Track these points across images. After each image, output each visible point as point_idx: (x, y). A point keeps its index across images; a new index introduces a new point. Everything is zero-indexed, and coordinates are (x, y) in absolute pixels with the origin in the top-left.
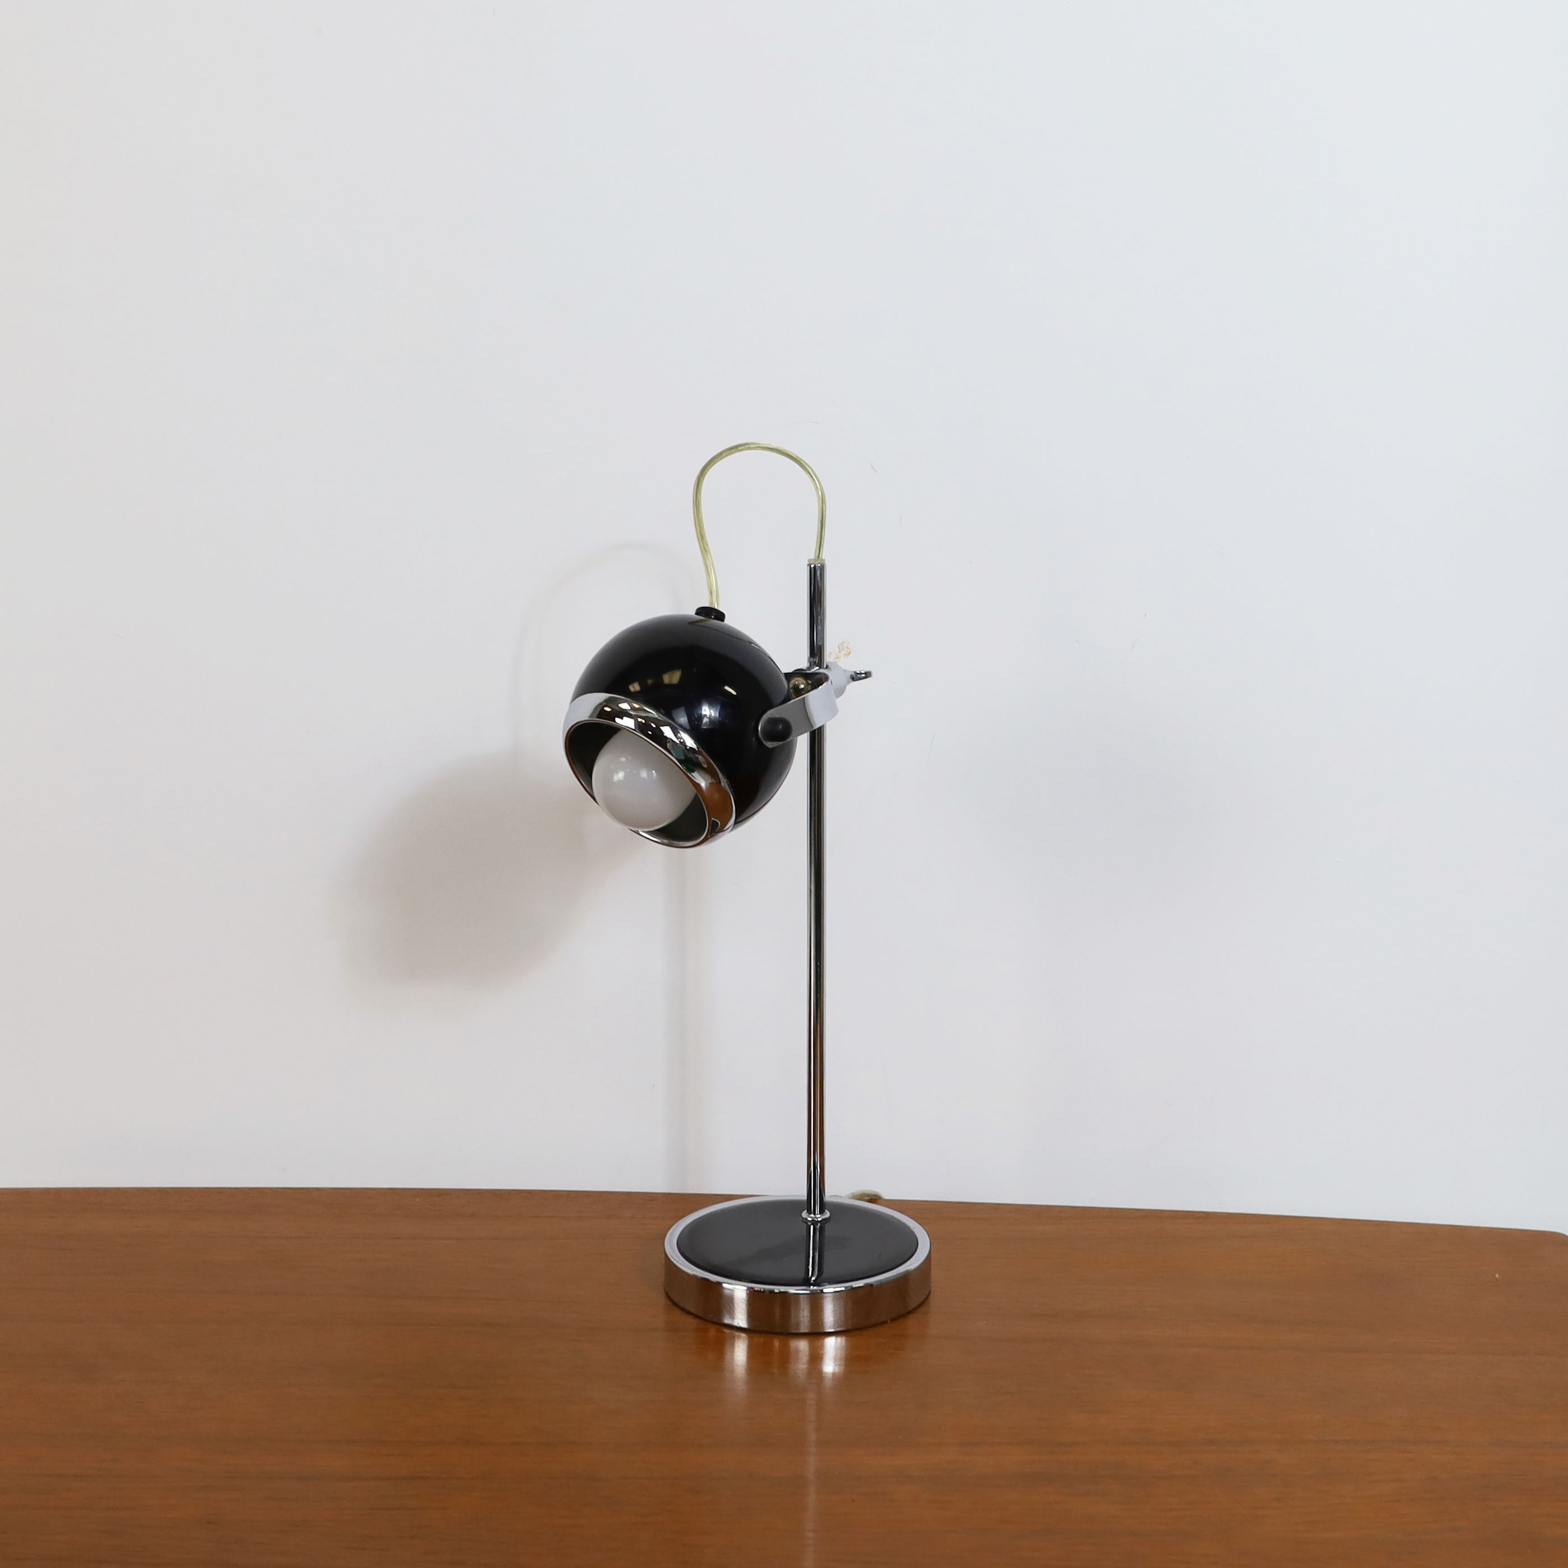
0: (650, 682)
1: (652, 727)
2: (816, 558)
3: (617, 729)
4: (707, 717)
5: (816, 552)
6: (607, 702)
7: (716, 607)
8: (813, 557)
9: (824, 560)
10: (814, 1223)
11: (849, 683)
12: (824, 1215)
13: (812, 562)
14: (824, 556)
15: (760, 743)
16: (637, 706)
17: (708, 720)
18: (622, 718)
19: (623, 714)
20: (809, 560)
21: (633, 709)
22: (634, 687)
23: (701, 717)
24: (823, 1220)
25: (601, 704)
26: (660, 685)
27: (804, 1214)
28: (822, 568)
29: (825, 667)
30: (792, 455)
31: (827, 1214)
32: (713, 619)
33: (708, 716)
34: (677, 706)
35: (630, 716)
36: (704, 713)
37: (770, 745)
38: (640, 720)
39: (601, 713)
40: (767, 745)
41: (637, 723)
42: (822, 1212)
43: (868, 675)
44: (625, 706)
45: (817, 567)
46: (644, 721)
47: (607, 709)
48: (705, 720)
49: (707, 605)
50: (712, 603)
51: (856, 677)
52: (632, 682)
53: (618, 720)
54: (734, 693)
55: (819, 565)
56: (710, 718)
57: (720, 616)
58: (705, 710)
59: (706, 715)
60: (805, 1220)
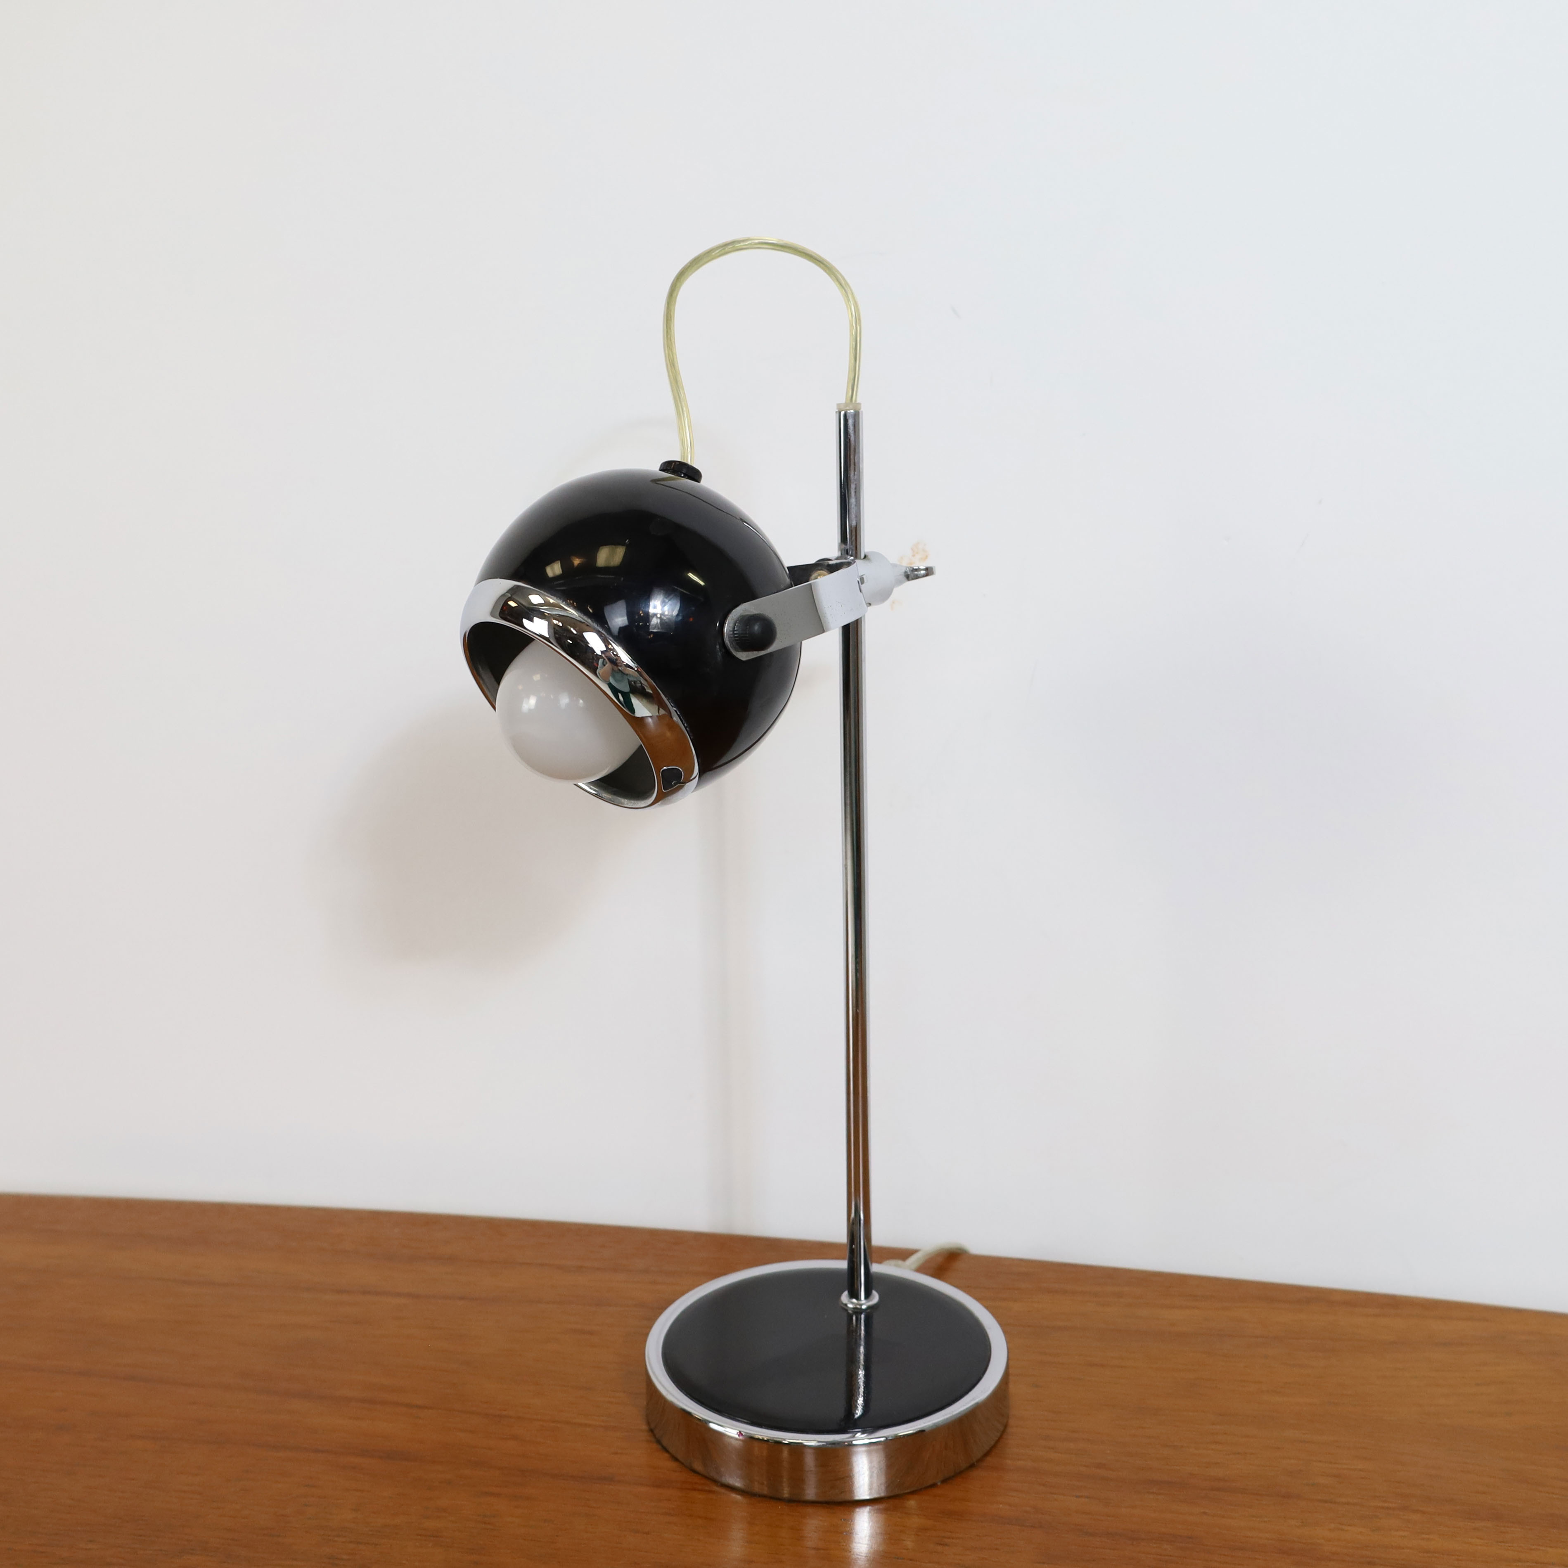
0: (577, 562)
1: (573, 633)
2: (849, 401)
3: (526, 640)
4: (657, 618)
5: (847, 393)
6: (513, 592)
7: (689, 463)
8: (843, 401)
9: (860, 404)
10: (858, 1311)
11: (899, 583)
12: (871, 1300)
13: (842, 407)
14: (860, 398)
15: (727, 653)
16: (552, 601)
17: (659, 621)
18: (532, 620)
19: (532, 612)
20: (838, 405)
21: (546, 603)
22: (553, 570)
23: (647, 617)
24: (869, 1308)
25: (503, 595)
26: (590, 567)
27: (844, 1297)
28: (856, 415)
29: (862, 556)
30: (813, 254)
31: (875, 1298)
32: (682, 477)
33: (659, 616)
34: (614, 600)
35: (542, 616)
36: (652, 610)
37: (743, 656)
38: (555, 622)
39: (505, 611)
40: (737, 656)
41: (552, 627)
42: (868, 1295)
43: (929, 571)
44: (536, 599)
45: (848, 415)
46: (560, 624)
47: (512, 604)
48: (654, 621)
49: (677, 458)
50: (683, 454)
51: (911, 575)
52: (550, 562)
53: (526, 622)
54: (702, 583)
55: (852, 411)
56: (660, 618)
57: (694, 474)
58: (655, 607)
59: (655, 615)
60: (844, 1307)
